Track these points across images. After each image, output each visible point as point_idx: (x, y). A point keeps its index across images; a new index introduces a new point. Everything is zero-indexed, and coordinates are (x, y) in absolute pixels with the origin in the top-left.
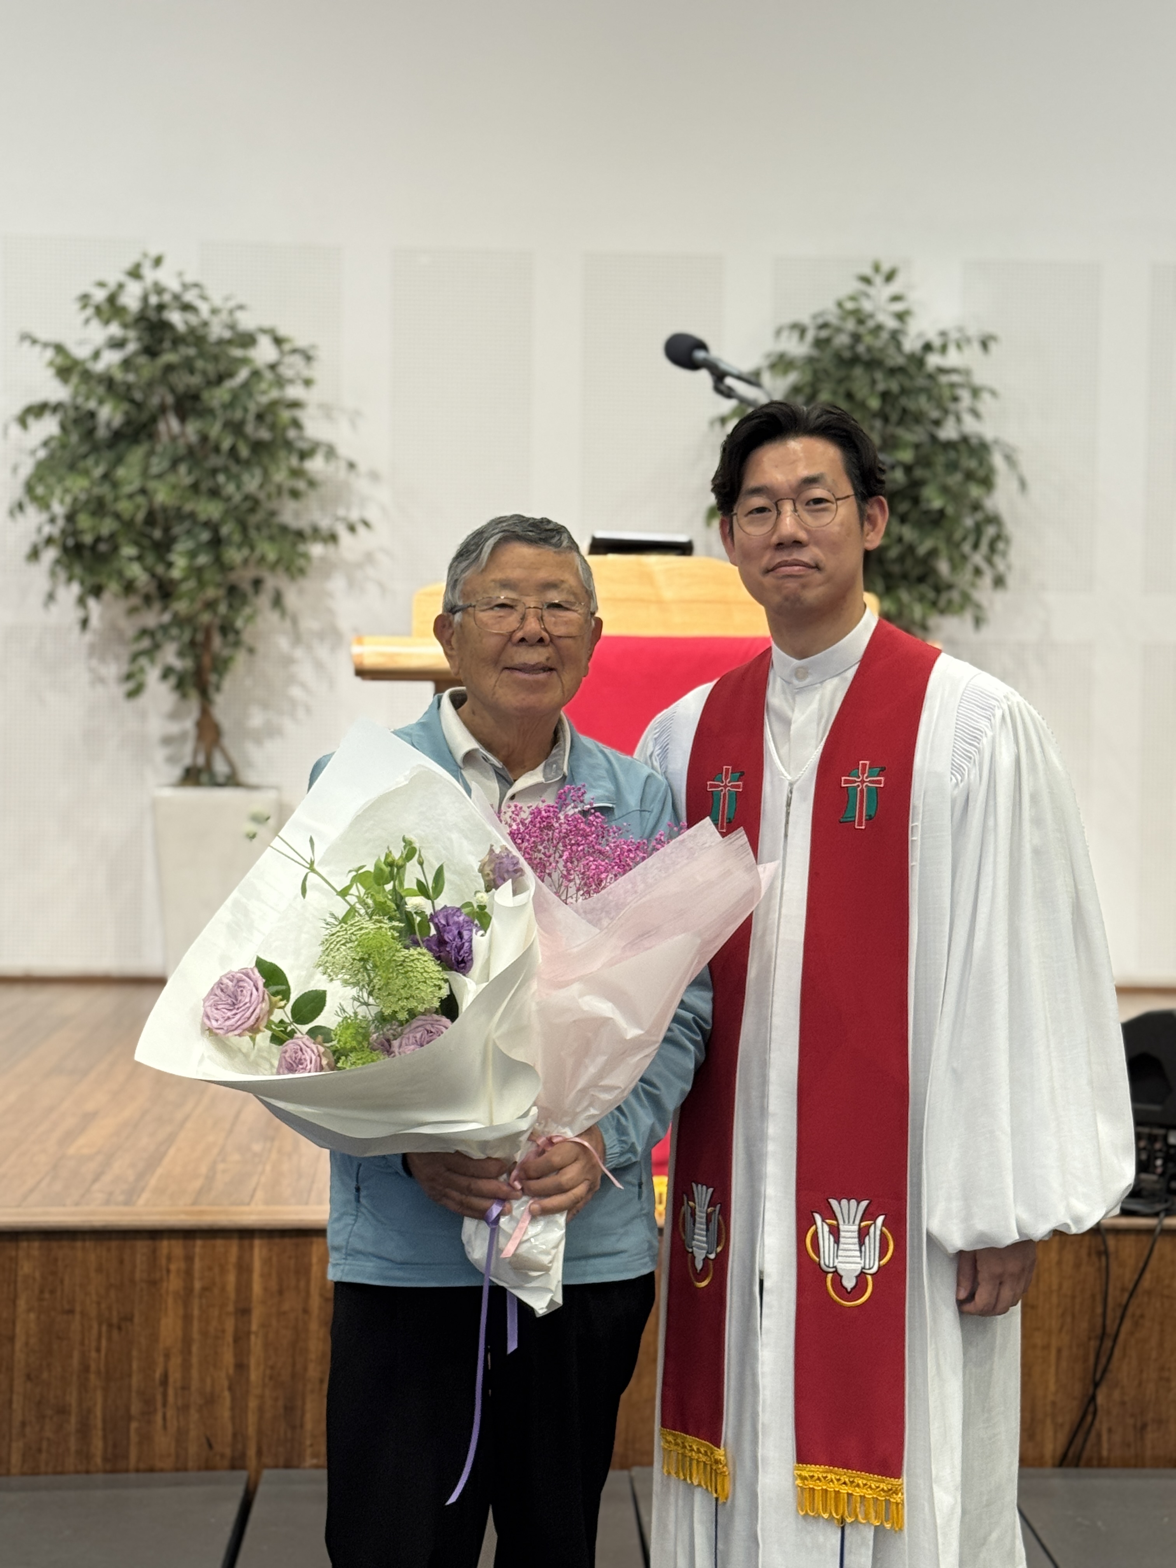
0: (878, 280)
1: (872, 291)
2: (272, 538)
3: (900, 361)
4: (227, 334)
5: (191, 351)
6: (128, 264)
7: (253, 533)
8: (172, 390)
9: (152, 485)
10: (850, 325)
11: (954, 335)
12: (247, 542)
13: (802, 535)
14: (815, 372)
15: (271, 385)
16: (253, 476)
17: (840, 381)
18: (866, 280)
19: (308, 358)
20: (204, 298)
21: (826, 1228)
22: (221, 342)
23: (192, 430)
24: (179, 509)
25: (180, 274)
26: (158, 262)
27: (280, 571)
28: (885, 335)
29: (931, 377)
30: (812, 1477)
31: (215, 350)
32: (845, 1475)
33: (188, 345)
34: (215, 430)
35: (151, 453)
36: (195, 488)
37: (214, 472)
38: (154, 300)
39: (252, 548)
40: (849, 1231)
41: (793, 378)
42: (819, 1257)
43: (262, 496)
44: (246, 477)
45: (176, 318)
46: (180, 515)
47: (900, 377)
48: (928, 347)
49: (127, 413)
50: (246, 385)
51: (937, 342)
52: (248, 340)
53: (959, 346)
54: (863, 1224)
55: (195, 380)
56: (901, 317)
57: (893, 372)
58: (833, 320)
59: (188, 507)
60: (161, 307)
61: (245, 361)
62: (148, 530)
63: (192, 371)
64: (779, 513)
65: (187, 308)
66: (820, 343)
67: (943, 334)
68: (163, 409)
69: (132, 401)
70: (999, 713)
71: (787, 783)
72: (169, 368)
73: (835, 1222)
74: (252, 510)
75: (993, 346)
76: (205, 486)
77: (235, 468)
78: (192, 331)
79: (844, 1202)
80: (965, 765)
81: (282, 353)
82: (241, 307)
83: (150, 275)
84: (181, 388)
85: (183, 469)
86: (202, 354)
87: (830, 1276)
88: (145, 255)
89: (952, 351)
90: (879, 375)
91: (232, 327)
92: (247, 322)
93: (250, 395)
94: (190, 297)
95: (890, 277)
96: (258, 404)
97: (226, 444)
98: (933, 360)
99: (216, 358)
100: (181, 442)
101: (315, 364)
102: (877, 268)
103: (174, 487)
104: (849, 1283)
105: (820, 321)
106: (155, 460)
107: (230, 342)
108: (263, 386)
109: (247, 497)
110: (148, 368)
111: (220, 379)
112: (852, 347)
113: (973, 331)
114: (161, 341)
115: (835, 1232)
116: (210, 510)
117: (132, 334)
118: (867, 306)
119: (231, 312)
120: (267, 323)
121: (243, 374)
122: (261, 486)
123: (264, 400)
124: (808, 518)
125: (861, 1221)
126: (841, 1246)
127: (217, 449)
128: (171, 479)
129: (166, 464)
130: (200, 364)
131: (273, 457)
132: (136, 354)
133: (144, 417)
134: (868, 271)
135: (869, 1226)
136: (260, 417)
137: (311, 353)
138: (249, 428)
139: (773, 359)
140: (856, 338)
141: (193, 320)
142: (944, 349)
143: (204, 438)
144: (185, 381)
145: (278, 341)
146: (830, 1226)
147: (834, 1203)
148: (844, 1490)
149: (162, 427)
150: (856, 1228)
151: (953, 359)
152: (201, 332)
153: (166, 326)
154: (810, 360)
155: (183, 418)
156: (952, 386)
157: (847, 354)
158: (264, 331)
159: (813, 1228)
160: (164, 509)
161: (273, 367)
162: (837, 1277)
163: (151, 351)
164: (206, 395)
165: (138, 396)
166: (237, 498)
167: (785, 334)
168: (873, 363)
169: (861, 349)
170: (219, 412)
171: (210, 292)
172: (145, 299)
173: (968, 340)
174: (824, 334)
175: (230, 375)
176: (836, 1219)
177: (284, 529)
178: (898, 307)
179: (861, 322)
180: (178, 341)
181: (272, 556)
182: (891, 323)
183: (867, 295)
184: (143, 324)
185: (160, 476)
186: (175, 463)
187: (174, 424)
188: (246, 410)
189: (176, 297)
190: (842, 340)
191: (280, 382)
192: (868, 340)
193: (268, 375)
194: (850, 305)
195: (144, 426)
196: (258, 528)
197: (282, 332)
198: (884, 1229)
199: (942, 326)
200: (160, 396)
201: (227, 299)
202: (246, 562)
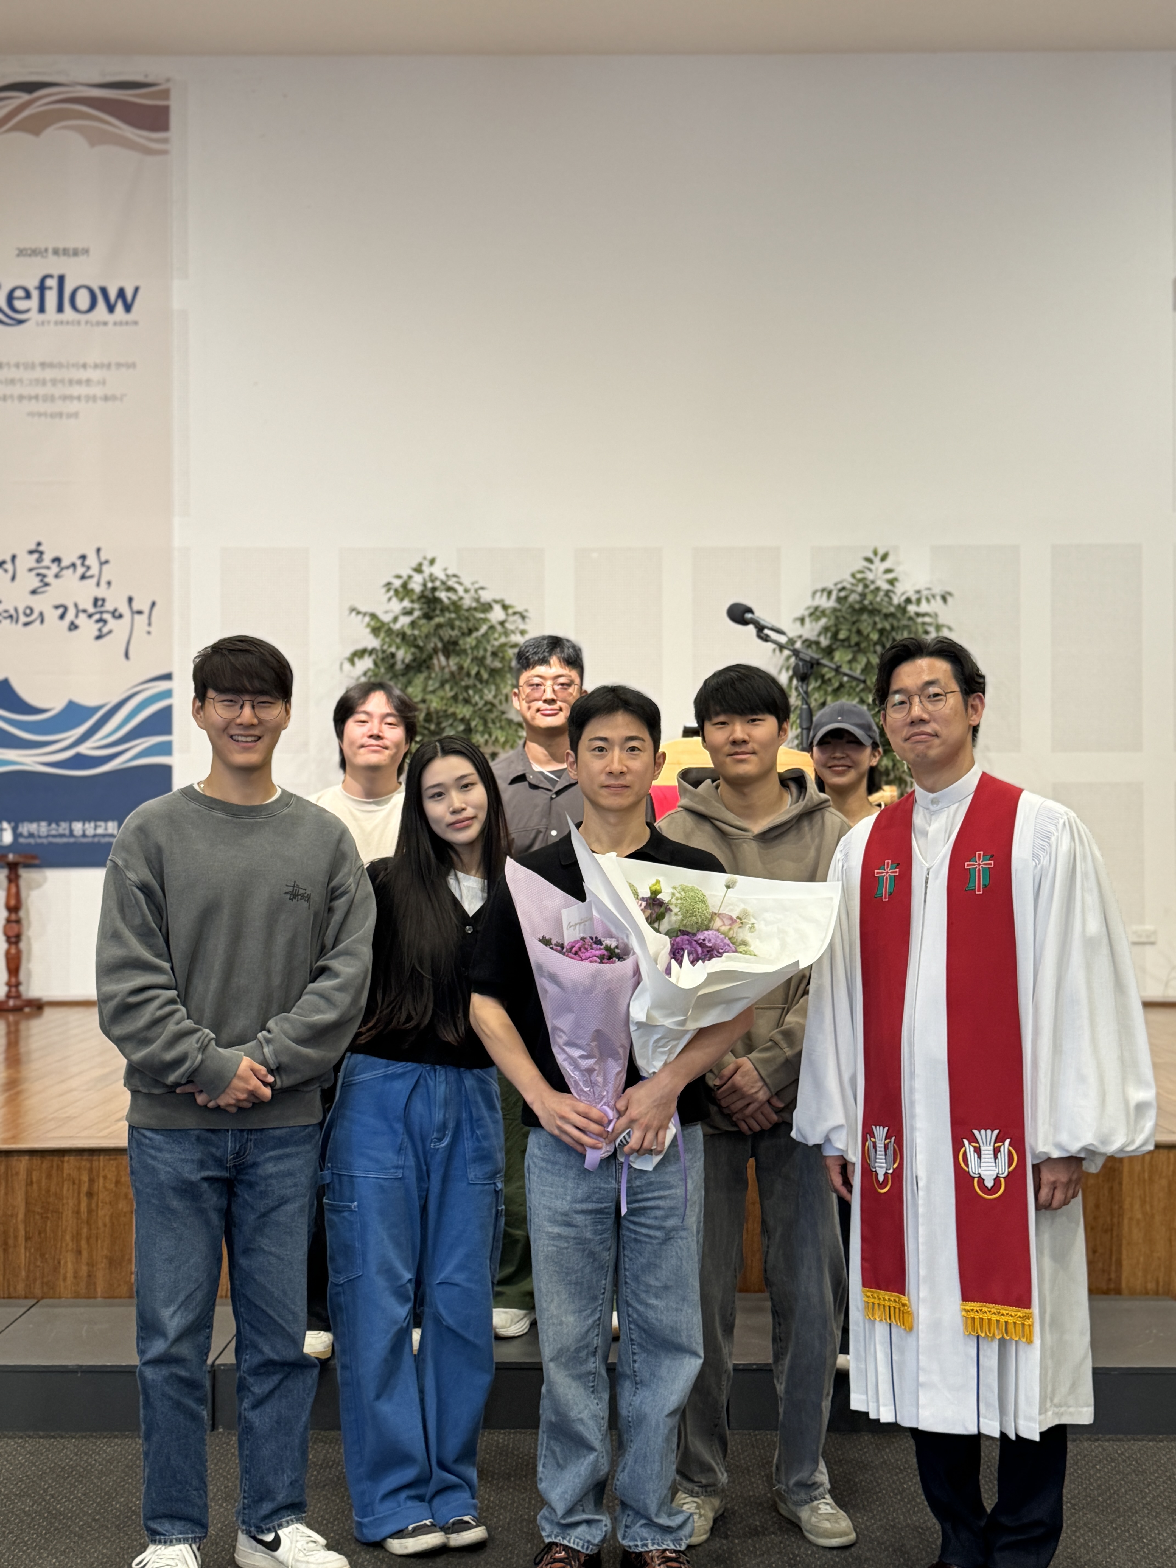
0: (877, 560)
1: (873, 567)
2: (502, 728)
3: (892, 609)
4: (474, 605)
5: (453, 615)
6: (414, 564)
7: (490, 725)
8: (441, 639)
9: (429, 697)
10: (860, 588)
11: (925, 593)
12: (487, 731)
13: (925, 716)
14: (837, 618)
15: (500, 635)
16: (490, 691)
17: (854, 623)
18: (869, 560)
19: (523, 618)
20: (460, 583)
21: (972, 1149)
22: (469, 610)
23: (453, 663)
24: (445, 711)
25: (445, 569)
26: (432, 562)
28: (881, 594)
29: (910, 618)
30: (972, 1310)
31: (466, 614)
32: (994, 1308)
33: (450, 612)
34: (467, 663)
35: (429, 678)
36: (455, 698)
37: (467, 688)
38: (430, 585)
39: (490, 735)
40: (987, 1150)
41: (823, 621)
42: (968, 1167)
43: (496, 702)
44: (486, 691)
45: (443, 595)
46: (447, 716)
47: (890, 620)
48: (908, 601)
49: (413, 654)
50: (485, 635)
51: (914, 598)
52: (487, 607)
53: (928, 600)
54: (997, 1145)
55: (455, 633)
56: (891, 582)
57: (887, 616)
58: (849, 586)
59: (451, 710)
60: (434, 589)
61: (485, 620)
62: (427, 725)
63: (453, 628)
64: (911, 704)
65: (450, 589)
66: (839, 600)
67: (918, 592)
68: (435, 650)
69: (417, 647)
70: (1061, 822)
71: (925, 869)
72: (439, 626)
73: (977, 1145)
74: (490, 711)
75: (949, 599)
76: (461, 697)
77: (479, 686)
78: (454, 603)
79: (983, 1131)
80: (1041, 854)
81: (507, 615)
82: (482, 588)
83: (427, 569)
84: (446, 638)
85: (447, 687)
86: (459, 618)
87: (976, 1180)
88: (425, 558)
89: (924, 602)
90: (877, 619)
91: (477, 600)
92: (486, 596)
93: (488, 641)
94: (451, 583)
95: (884, 558)
96: (493, 646)
97: (473, 672)
98: (912, 609)
99: (467, 619)
100: (447, 670)
101: (527, 620)
102: (875, 553)
103: (442, 699)
104: (989, 1184)
105: (839, 586)
106: (430, 682)
107: (475, 609)
108: (496, 635)
109: (486, 703)
110: (427, 627)
111: (470, 632)
112: (861, 602)
113: (938, 590)
114: (434, 610)
115: (978, 1151)
116: (464, 711)
117: (416, 606)
118: (870, 576)
119: (476, 591)
120: (498, 597)
121: (484, 629)
122: (495, 697)
123: (496, 643)
124: (930, 707)
125: (995, 1143)
126: (983, 1160)
127: (468, 675)
128: (441, 693)
129: (437, 685)
130: (457, 623)
131: (503, 678)
132: (419, 618)
133: (424, 656)
134: (870, 555)
135: (1000, 1147)
136: (494, 654)
137: (525, 614)
138: (489, 660)
139: (812, 610)
140: (863, 596)
141: (454, 597)
142: (919, 601)
143: (461, 668)
144: (448, 633)
145: (505, 607)
146: (974, 1147)
147: (976, 1132)
148: (994, 1318)
149: (435, 661)
150: (991, 1148)
151: (924, 607)
152: (459, 603)
153: (437, 600)
154: (835, 610)
155: (447, 657)
156: (924, 624)
157: (857, 606)
158: (496, 602)
159: (963, 1149)
160: (437, 712)
161: (502, 623)
162: (981, 1180)
163: (428, 617)
164: (461, 642)
165: (421, 644)
166: (481, 704)
167: (818, 594)
168: (873, 612)
169: (866, 602)
170: (469, 651)
171: (463, 580)
172: (425, 585)
173: (934, 596)
174: (843, 594)
175: (477, 629)
176: (978, 1143)
177: (510, 722)
178: (890, 576)
179: (866, 586)
180: (444, 609)
181: (502, 740)
182: (885, 586)
183: (870, 570)
184: (423, 600)
185: (433, 692)
186: (442, 685)
187: (442, 659)
188: (485, 650)
189: (443, 583)
190: (854, 598)
191: (506, 633)
192: (870, 597)
193: (499, 628)
194: (859, 576)
195: (425, 661)
196: (494, 722)
197: (508, 602)
198: (1011, 1148)
199: (917, 588)
200: (435, 642)
201: (473, 584)
202: (487, 742)
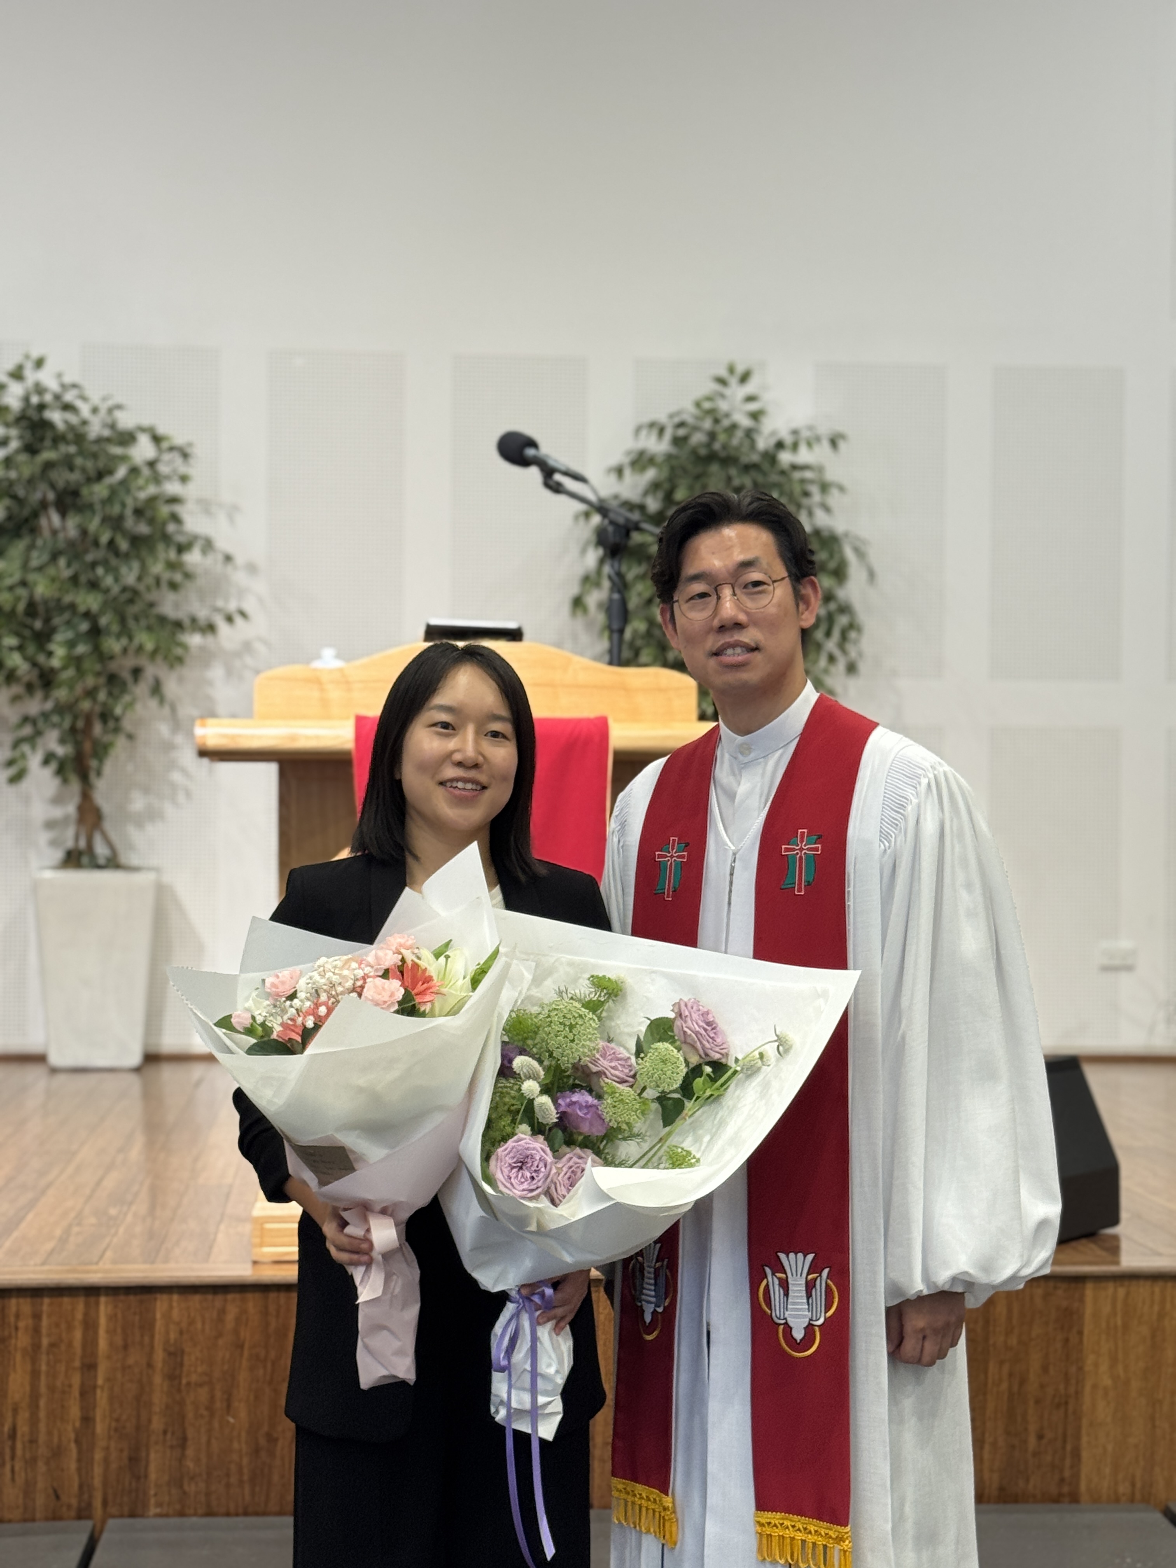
0: (733, 381)
1: (727, 392)
2: (149, 629)
3: (755, 458)
4: (106, 433)
5: (72, 449)
6: (10, 366)
7: (131, 623)
8: (53, 486)
9: (32, 577)
10: (707, 424)
11: (805, 434)
12: (125, 631)
13: (741, 618)
14: (672, 469)
15: (147, 481)
16: (130, 569)
17: (698, 477)
18: (722, 381)
19: (185, 456)
20: (84, 398)
21: (776, 1282)
22: (100, 440)
23: (72, 525)
24: (59, 600)
25: (59, 376)
26: (39, 363)
27: (159, 659)
28: (739, 434)
29: (783, 473)
30: (770, 1524)
31: (95, 448)
33: (68, 443)
34: (94, 525)
35: (31, 547)
36: (74, 580)
37: (94, 565)
38: (35, 400)
39: (131, 638)
40: (797, 1284)
41: (651, 474)
42: (771, 1309)
43: (141, 587)
44: (124, 570)
45: (56, 417)
46: (60, 607)
47: (754, 473)
48: (780, 445)
49: (8, 509)
50: (124, 482)
51: (788, 440)
52: (127, 438)
53: (809, 445)
54: (811, 1276)
55: (75, 477)
56: (755, 416)
57: (748, 468)
58: (690, 420)
59: (68, 599)
60: (42, 407)
61: (124, 458)
62: (28, 621)
63: (71, 468)
64: (719, 598)
65: (68, 407)
66: (677, 441)
67: (795, 432)
68: (44, 505)
69: (14, 497)
70: (925, 782)
71: (730, 854)
72: (49, 465)
73: (783, 1276)
74: (131, 601)
75: (842, 445)
76: (83, 579)
77: (114, 561)
78: (72, 429)
79: (792, 1255)
80: (892, 832)
81: (160, 450)
82: (119, 407)
83: (31, 376)
84: (61, 484)
85: (62, 562)
86: (81, 453)
87: (782, 1327)
88: (27, 357)
89: (803, 449)
90: (733, 471)
91: (113, 426)
92: (126, 421)
93: (128, 491)
94: (69, 397)
95: (744, 378)
96: (135, 499)
97: (105, 538)
98: (785, 458)
99: (95, 456)
100: (61, 536)
101: (192, 461)
102: (731, 370)
103: (53, 580)
104: (798, 1334)
105: (677, 420)
106: (35, 554)
107: (108, 440)
108: (141, 482)
109: (124, 589)
110: (30, 466)
111: (100, 475)
112: (709, 445)
113: (824, 430)
114: (42, 439)
115: (784, 1285)
116: (90, 601)
117: (14, 432)
118: (723, 406)
119: (110, 411)
120: (146, 422)
121: (121, 472)
122: (140, 579)
123: (143, 495)
124: (746, 601)
125: (808, 1275)
126: (791, 1299)
127: (96, 543)
128: (51, 571)
129: (45, 557)
130: (79, 461)
131: (152, 550)
132: (17, 452)
133: (26, 512)
134: (723, 373)
135: (815, 1279)
136: (138, 512)
137: (188, 450)
138: (130, 522)
139: (633, 456)
140: (712, 436)
141: (73, 419)
142: (795, 447)
143: (84, 532)
144: (63, 477)
145: (157, 439)
146: (779, 1279)
147: (782, 1256)
149: (43, 522)
150: (803, 1281)
151: (804, 456)
152: (82, 430)
153: (47, 425)
154: (669, 457)
155: (63, 514)
156: (803, 481)
157: (703, 452)
158: (142, 429)
159: (764, 1283)
160: (46, 602)
161: (152, 464)
162: (788, 1328)
163: (31, 449)
164: (85, 491)
165: (21, 492)
166: (116, 590)
167: (644, 433)
168: (728, 460)
169: (717, 446)
170: (98, 507)
171: (88, 393)
172: (26, 399)
173: (818, 439)
174: (681, 432)
175: (110, 472)
176: (785, 1273)
177: (162, 620)
178: (753, 407)
179: (716, 421)
180: (58, 439)
181: (149, 646)
182: (745, 422)
183: (722, 396)
184: (24, 423)
185: (40, 569)
186: (54, 557)
187: (55, 518)
188: (124, 505)
189: (57, 397)
190: (698, 438)
191: (157, 479)
192: (722, 438)
193: (146, 472)
194: (707, 405)
195: (26, 520)
196: (136, 619)
197: (161, 430)
198: (830, 1281)
199: (794, 425)
200: (43, 492)
201: (104, 399)
202: (125, 651)
